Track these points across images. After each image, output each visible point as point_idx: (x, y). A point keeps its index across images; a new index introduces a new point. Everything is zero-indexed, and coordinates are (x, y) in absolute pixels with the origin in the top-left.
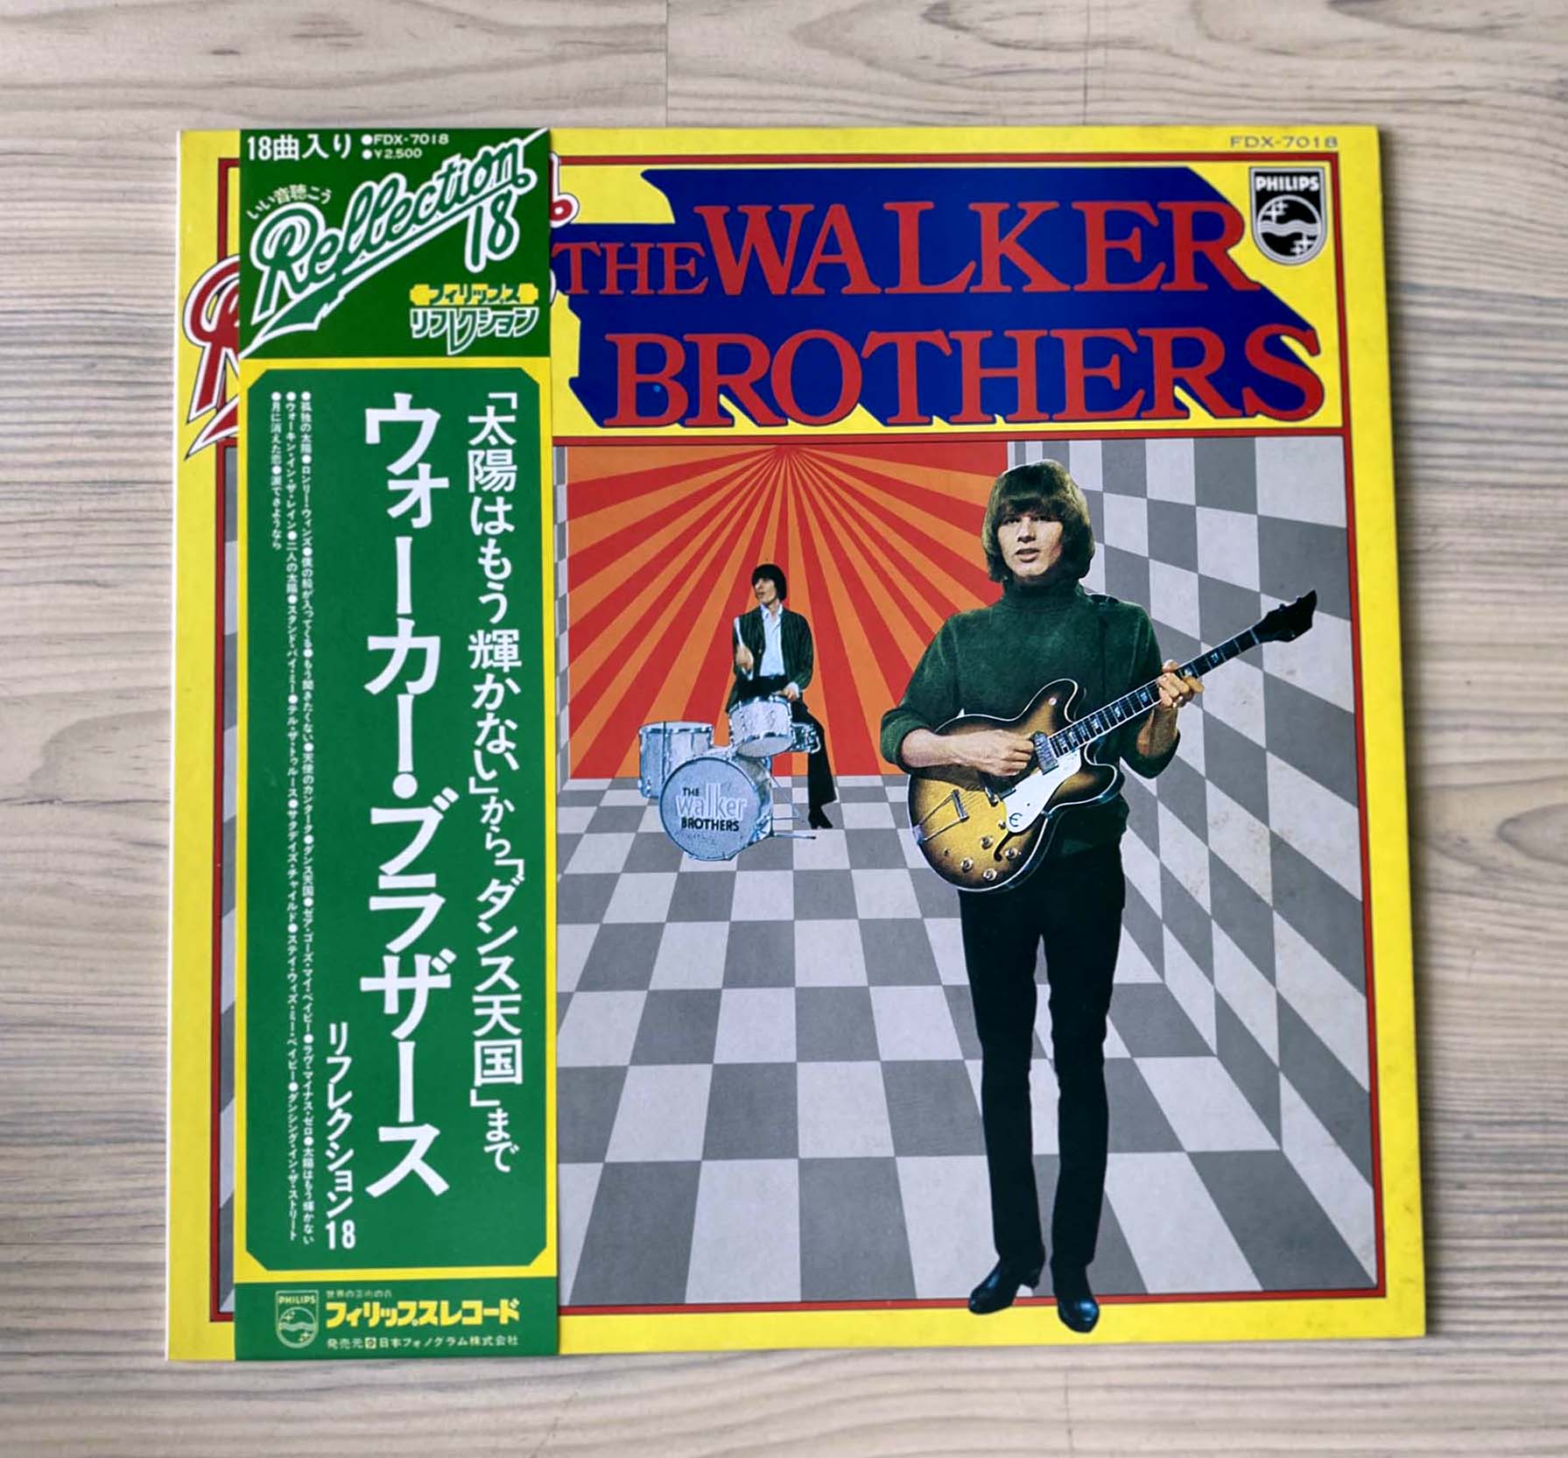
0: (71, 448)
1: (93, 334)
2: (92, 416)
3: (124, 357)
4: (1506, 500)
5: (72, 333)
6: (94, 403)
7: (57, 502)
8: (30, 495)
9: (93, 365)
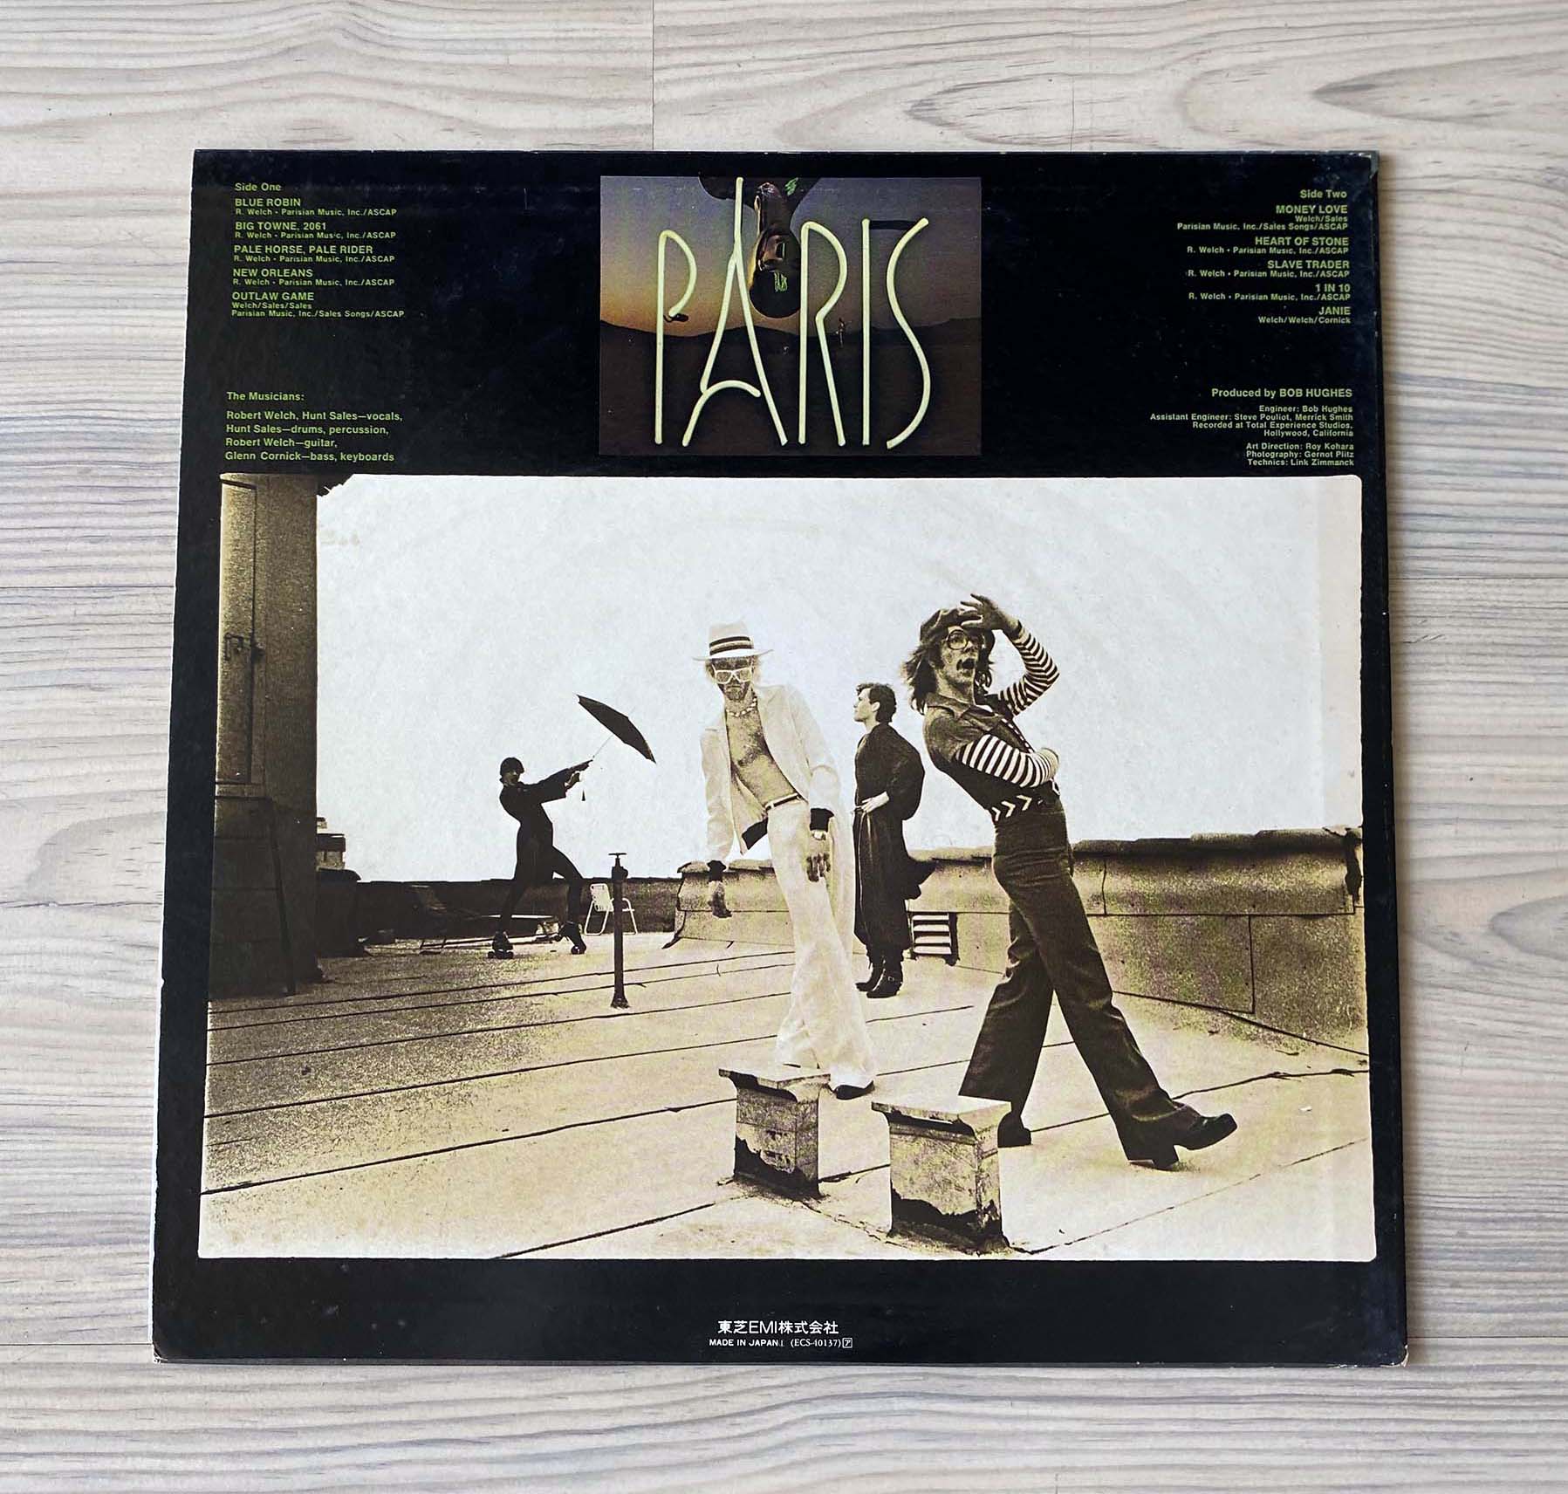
0: (65, 553)
1: (86, 440)
2: (87, 521)
3: (117, 463)
4: (1497, 590)
5: (67, 439)
6: (89, 508)
7: (51, 606)
8: (26, 600)
9: (89, 470)
